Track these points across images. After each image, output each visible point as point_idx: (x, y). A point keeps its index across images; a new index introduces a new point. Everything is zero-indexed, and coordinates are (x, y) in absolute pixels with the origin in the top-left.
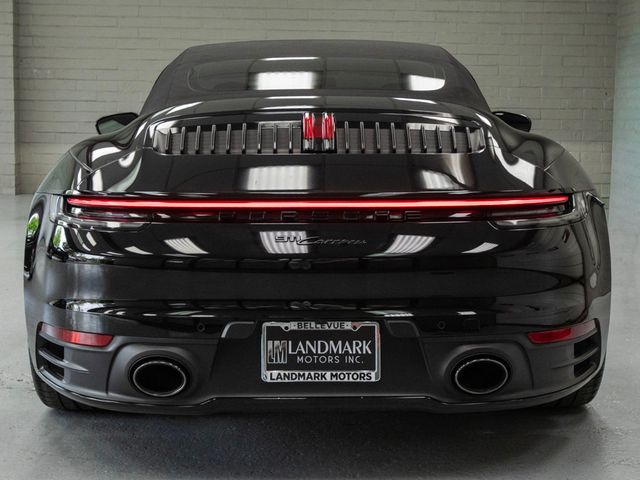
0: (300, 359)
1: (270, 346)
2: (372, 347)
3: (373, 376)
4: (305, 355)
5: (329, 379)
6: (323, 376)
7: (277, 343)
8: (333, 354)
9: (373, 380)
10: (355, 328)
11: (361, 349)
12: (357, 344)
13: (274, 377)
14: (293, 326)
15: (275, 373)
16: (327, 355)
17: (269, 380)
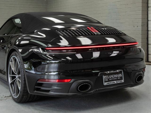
0: (110, 79)
1: (105, 77)
2: (122, 75)
3: (123, 81)
4: (111, 78)
5: (116, 83)
6: (115, 82)
7: (106, 76)
8: (116, 78)
9: (123, 82)
10: (119, 71)
11: (120, 76)
12: (119, 75)
13: (106, 84)
14: (108, 72)
15: (106, 83)
16: (115, 78)
17: (105, 85)
